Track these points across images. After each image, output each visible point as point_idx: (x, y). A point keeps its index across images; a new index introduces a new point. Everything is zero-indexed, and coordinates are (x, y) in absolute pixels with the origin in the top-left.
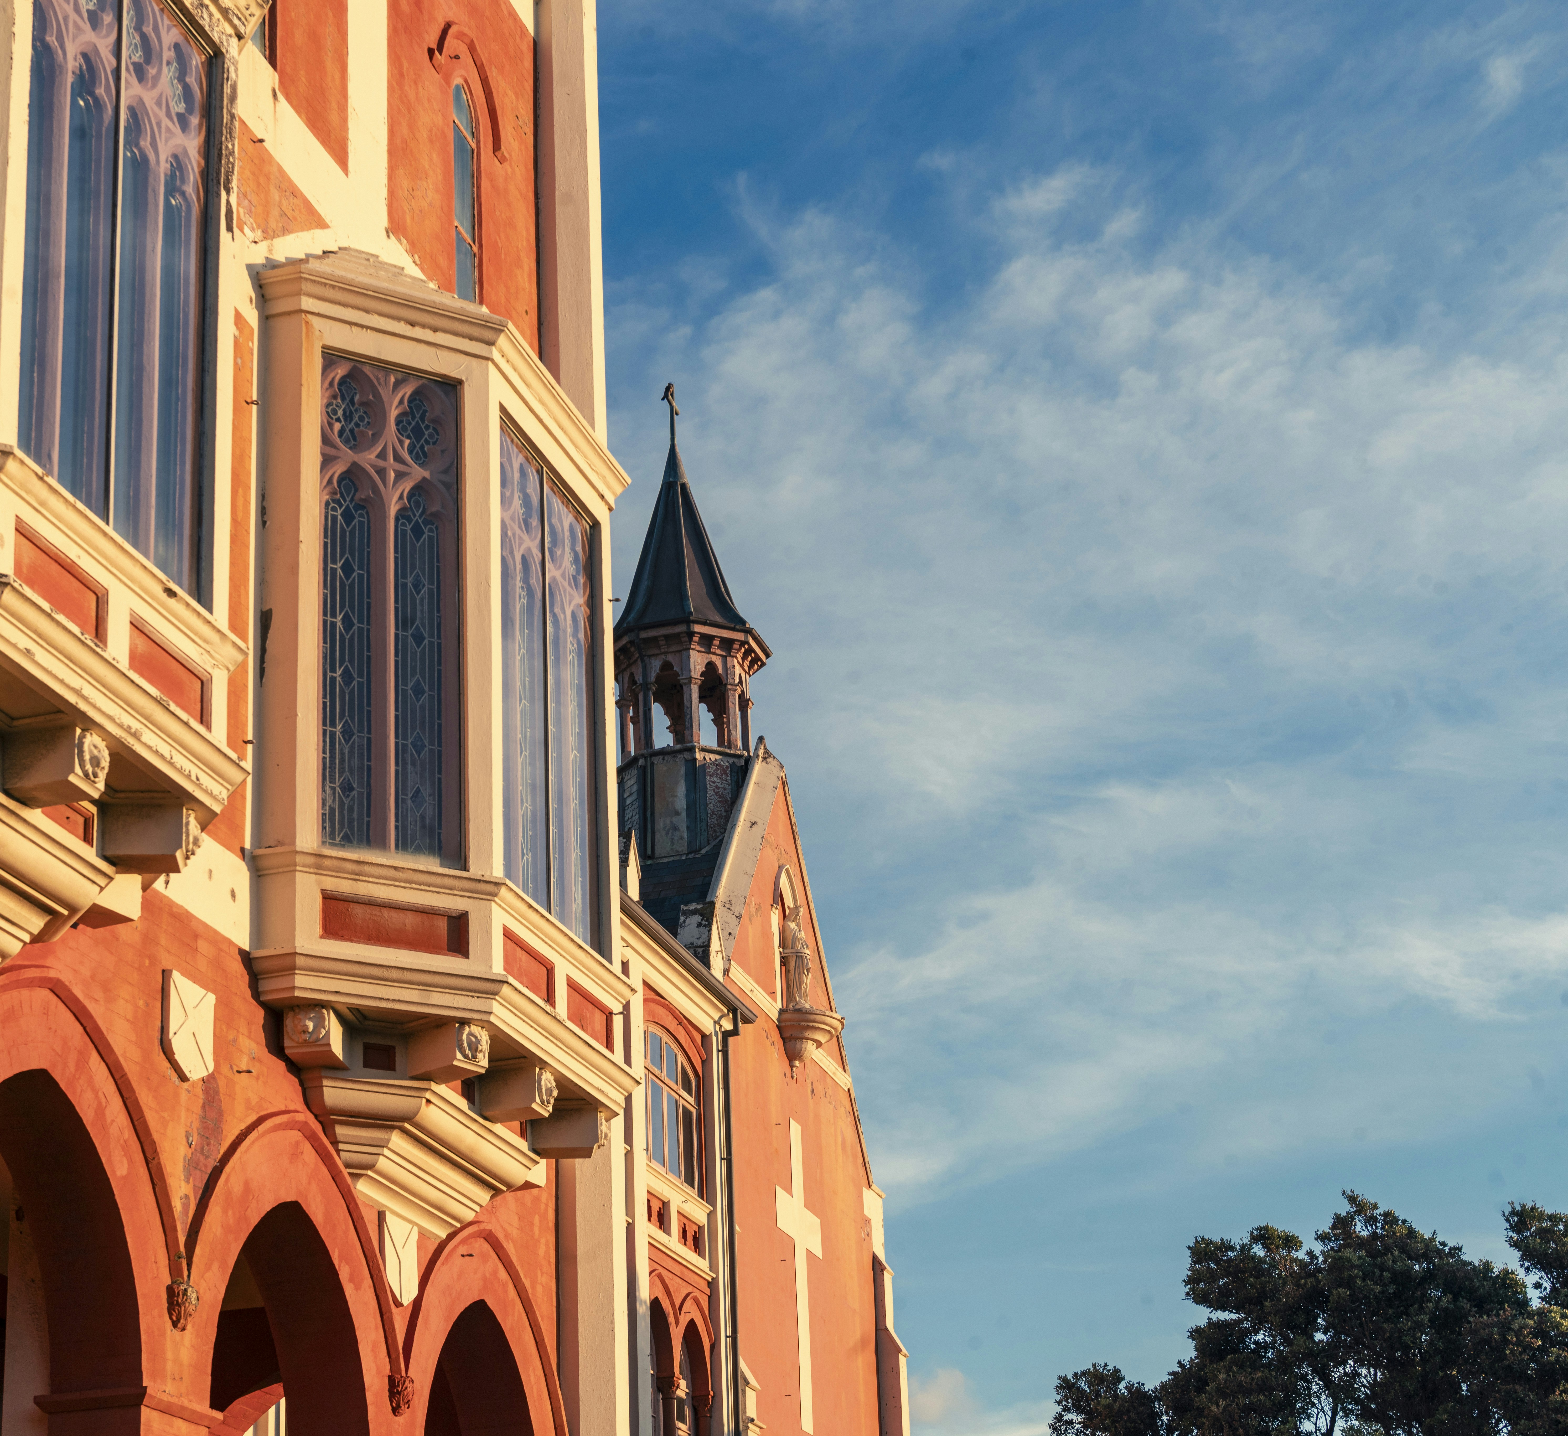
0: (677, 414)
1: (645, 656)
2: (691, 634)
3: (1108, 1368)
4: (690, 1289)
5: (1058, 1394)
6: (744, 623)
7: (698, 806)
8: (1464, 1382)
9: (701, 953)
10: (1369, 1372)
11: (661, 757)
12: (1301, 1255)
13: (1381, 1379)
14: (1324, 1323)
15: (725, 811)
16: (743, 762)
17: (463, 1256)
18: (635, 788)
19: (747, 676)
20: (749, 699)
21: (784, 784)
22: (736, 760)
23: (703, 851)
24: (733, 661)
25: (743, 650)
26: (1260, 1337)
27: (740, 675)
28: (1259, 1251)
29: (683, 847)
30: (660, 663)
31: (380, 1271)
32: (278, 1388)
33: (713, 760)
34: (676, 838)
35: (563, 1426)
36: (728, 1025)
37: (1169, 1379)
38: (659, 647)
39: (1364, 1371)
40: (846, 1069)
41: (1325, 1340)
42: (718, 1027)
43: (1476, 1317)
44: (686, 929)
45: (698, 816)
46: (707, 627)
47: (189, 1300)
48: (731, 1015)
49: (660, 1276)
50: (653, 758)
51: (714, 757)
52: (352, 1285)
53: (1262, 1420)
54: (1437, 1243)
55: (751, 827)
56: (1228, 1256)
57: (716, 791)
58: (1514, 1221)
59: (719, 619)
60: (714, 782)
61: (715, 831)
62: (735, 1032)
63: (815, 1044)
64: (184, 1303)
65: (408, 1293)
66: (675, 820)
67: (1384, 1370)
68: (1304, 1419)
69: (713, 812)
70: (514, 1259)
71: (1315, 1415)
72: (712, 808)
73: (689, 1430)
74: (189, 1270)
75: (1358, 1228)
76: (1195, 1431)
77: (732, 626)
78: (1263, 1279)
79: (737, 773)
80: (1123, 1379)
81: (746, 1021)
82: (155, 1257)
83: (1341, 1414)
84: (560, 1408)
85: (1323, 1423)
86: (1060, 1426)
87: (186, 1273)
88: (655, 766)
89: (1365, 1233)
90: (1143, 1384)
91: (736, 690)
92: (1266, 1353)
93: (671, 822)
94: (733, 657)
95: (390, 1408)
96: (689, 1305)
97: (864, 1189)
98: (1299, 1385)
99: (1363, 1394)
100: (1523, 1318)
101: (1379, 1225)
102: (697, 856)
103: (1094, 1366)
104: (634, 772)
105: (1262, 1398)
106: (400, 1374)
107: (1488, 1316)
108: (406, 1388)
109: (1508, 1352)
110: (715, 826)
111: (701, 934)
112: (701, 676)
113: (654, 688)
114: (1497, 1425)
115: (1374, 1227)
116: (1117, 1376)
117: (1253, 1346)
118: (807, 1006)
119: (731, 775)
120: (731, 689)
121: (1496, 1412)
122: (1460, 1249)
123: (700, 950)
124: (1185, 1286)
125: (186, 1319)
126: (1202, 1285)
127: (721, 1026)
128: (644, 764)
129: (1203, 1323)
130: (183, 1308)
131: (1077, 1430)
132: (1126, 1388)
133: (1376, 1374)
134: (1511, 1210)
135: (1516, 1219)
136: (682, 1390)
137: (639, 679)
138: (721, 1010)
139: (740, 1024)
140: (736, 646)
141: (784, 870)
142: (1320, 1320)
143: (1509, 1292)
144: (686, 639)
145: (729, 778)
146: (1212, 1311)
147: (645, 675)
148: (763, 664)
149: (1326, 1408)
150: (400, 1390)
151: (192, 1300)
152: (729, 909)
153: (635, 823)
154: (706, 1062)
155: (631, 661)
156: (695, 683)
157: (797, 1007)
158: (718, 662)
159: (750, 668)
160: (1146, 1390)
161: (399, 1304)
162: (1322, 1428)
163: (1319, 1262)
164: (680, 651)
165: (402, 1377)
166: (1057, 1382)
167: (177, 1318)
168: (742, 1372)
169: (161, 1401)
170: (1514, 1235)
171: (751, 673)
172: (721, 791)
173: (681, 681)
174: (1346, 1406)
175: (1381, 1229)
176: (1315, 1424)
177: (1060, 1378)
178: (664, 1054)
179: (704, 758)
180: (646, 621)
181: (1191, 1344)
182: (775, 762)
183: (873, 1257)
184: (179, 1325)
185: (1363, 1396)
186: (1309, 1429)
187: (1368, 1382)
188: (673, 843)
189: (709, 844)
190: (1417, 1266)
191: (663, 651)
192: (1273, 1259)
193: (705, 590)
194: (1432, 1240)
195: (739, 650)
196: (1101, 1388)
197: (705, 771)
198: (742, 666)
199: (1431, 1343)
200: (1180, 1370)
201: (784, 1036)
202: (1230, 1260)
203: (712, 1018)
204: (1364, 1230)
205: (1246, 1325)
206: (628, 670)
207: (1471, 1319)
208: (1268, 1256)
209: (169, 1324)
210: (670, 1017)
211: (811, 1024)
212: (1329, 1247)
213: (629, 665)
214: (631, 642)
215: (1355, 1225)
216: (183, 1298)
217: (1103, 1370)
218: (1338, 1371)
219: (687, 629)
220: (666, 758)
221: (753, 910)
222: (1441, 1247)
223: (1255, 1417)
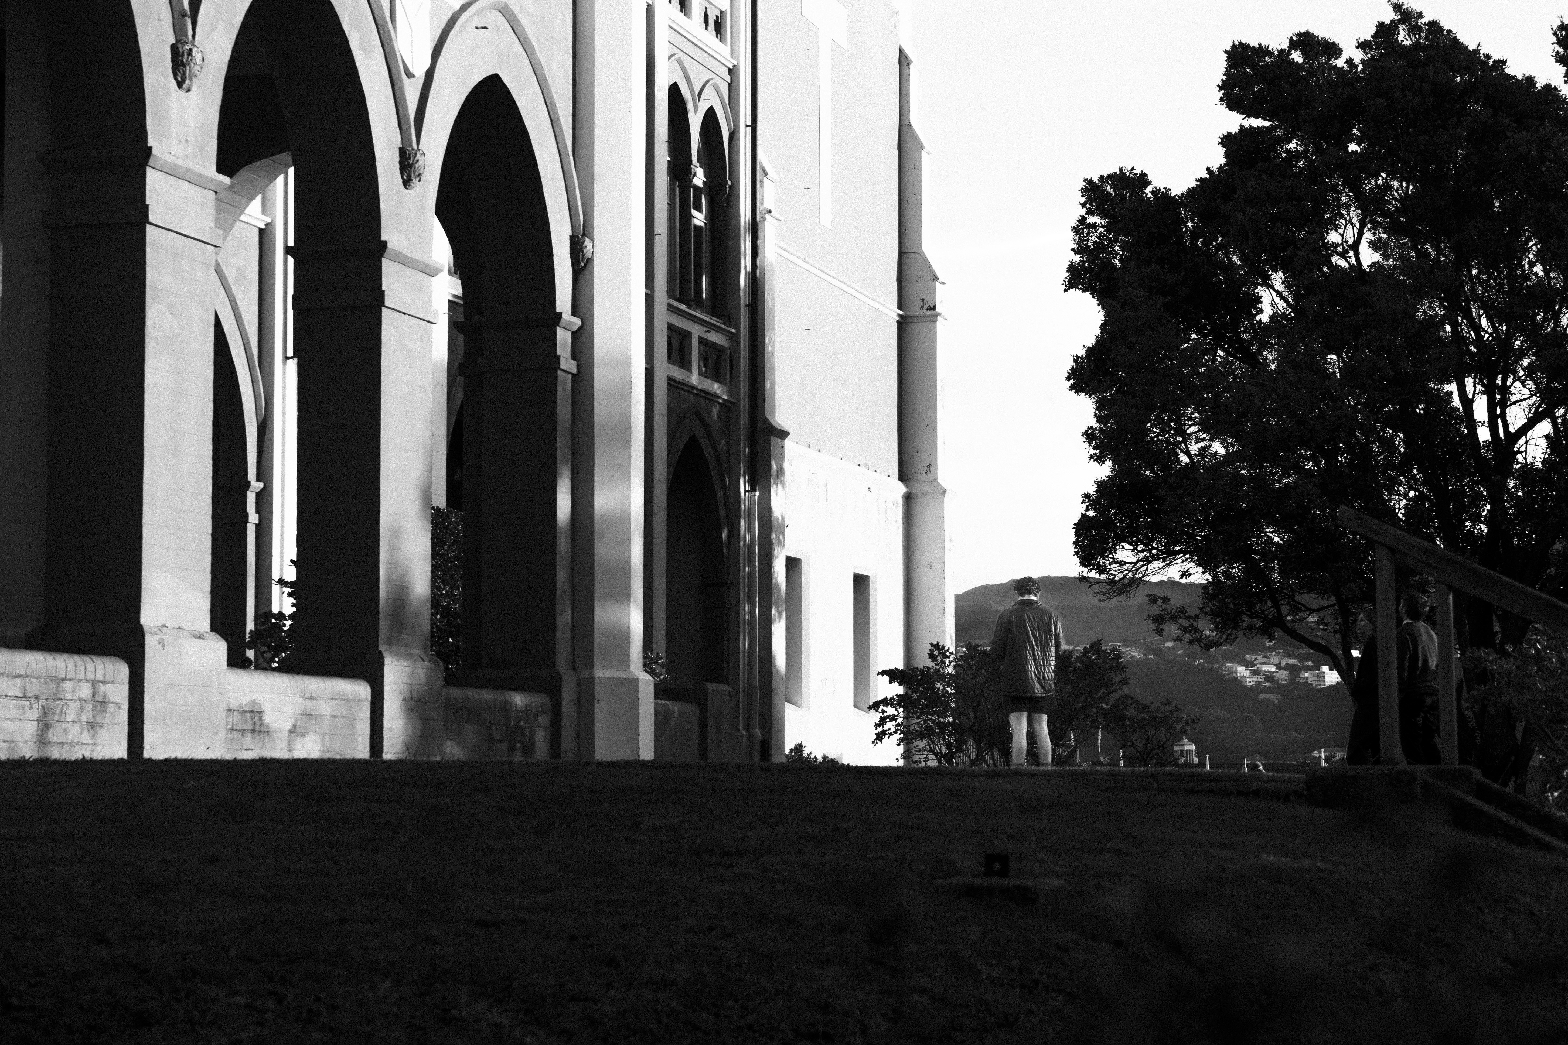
3: (1135, 172)
4: (710, 75)
5: (1082, 196)
8: (1498, 198)
10: (1401, 185)
12: (1340, 63)
13: (1412, 192)
14: (1359, 134)
17: (477, 28)
26: (1292, 146)
28: (1297, 57)
31: (391, 39)
32: (286, 157)
35: (577, 206)
37: (1197, 185)
39: (1396, 184)
41: (1359, 151)
43: (1515, 132)
47: (194, 61)
49: (679, 62)
52: (362, 52)
53: (1289, 230)
54: (1481, 55)
56: (1265, 61)
58: (1562, 35)
64: (189, 63)
65: (419, 65)
67: (1416, 184)
68: (1331, 230)
70: (531, 35)
71: (1343, 227)
73: (705, 219)
74: (194, 29)
75: (1401, 37)
76: (1220, 239)
78: (1300, 86)
80: (1150, 183)
82: (159, 14)
83: (1369, 226)
84: (575, 188)
85: (1350, 235)
86: (1083, 229)
87: (190, 32)
89: (1407, 43)
90: (1170, 190)
92: (1297, 162)
95: (401, 181)
96: (708, 92)
98: (1329, 196)
99: (1393, 207)
100: (1563, 134)
101: (1423, 35)
103: (1121, 169)
105: (1290, 207)
106: (412, 146)
107: (1528, 131)
108: (418, 161)
109: (1544, 169)
114: (1527, 243)
115: (1417, 36)
116: (1143, 180)
117: (1284, 155)
121: (1527, 230)
122: (1504, 62)
124: (1220, 91)
125: (191, 80)
126: (1236, 90)
129: (1234, 129)
130: (188, 68)
131: (1100, 233)
132: (1152, 192)
133: (1408, 187)
134: (1559, 24)
135: (1564, 33)
136: (699, 178)
142: (1354, 131)
143: (1551, 108)
146: (1245, 118)
149: (1355, 220)
150: (411, 162)
151: (197, 60)
160: (1173, 195)
161: (410, 75)
162: (1349, 240)
163: (1359, 70)
165: (413, 149)
166: (1082, 184)
167: (182, 78)
168: (761, 163)
169: (166, 162)
170: (1561, 50)
174: (1375, 218)
175: (1425, 39)
176: (1342, 236)
177: (1085, 180)
181: (1221, 150)
183: (900, 50)
184: (185, 86)
185: (1393, 209)
186: (1335, 241)
187: (1399, 195)
190: (1459, 78)
192: (1311, 66)
194: (1477, 51)
196: (1127, 192)
199: (1466, 157)
200: (1208, 176)
202: (1267, 65)
204: (1407, 40)
205: (1279, 133)
207: (1509, 134)
208: (1306, 63)
209: (174, 84)
212: (1369, 56)
215: (1398, 33)
216: (188, 58)
217: (1130, 173)
218: (1370, 184)
222: (1484, 59)
223: (1282, 227)
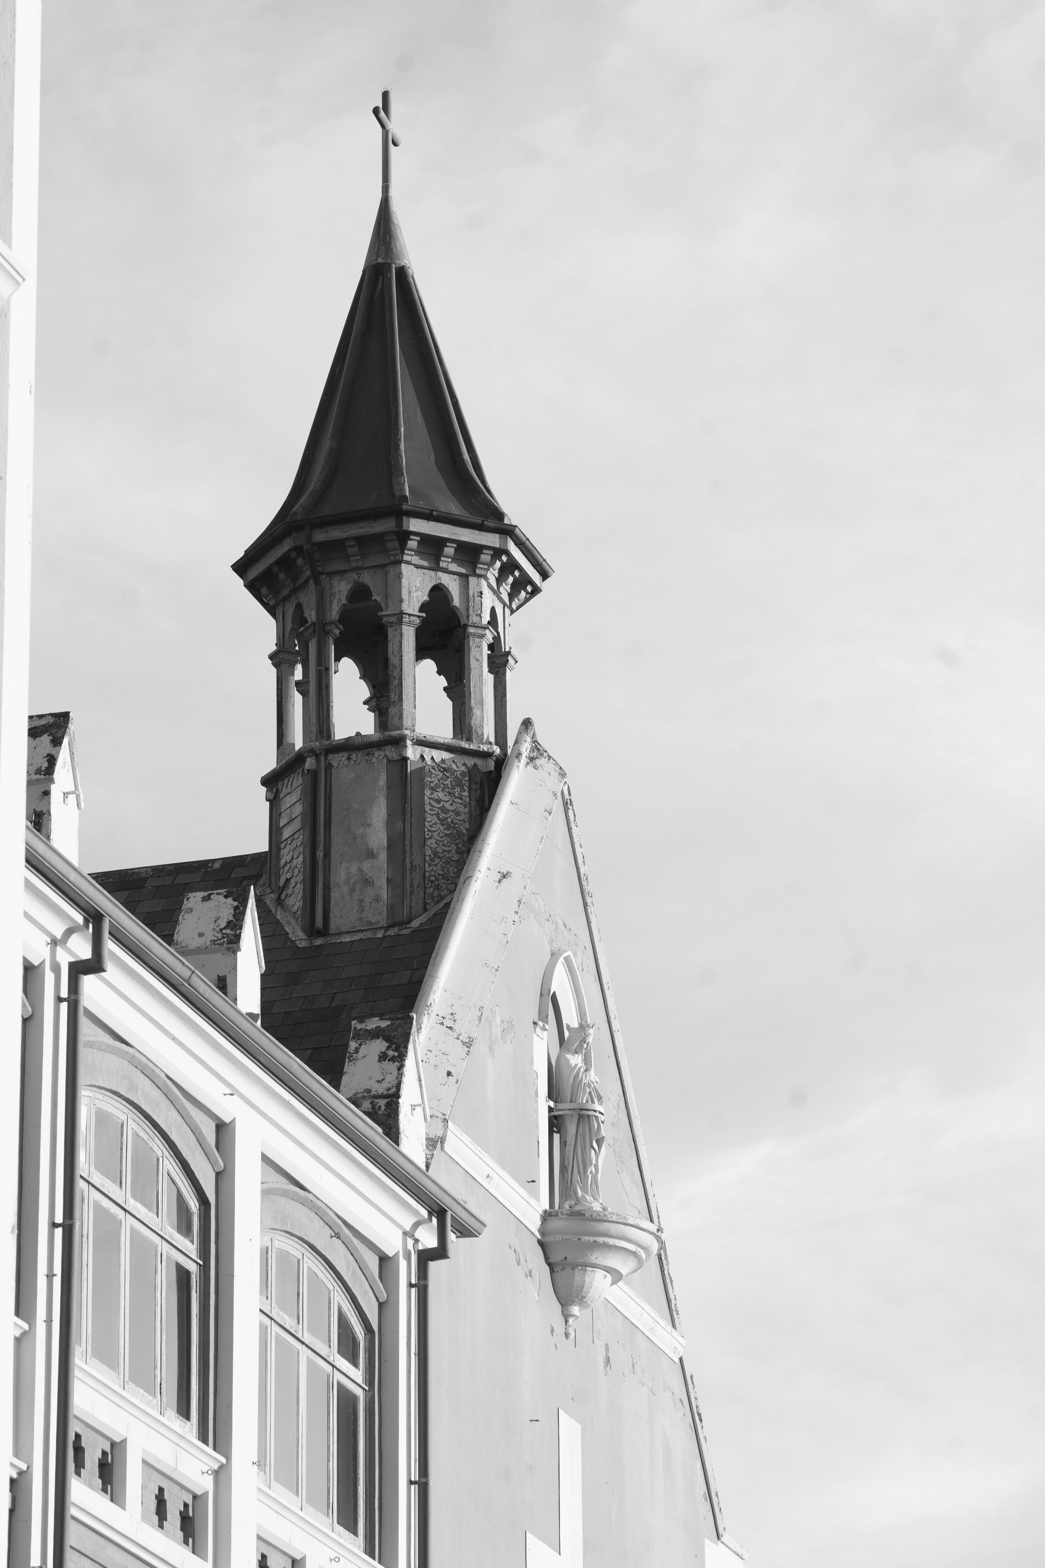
0: (395, 144)
1: (322, 573)
2: (404, 536)
6: (499, 515)
7: (407, 843)
9: (383, 1108)
11: (346, 755)
15: (457, 852)
16: (491, 765)
18: (298, 809)
19: (507, 611)
20: (509, 653)
21: (567, 805)
22: (479, 762)
23: (415, 924)
24: (479, 585)
25: (498, 564)
27: (493, 610)
29: (380, 916)
30: (349, 587)
33: (438, 760)
34: (367, 900)
36: (428, 1239)
38: (347, 559)
40: (677, 1321)
42: (410, 1242)
44: (358, 1063)
45: (408, 860)
46: (432, 523)
48: (435, 1220)
50: (330, 756)
51: (439, 755)
55: (499, 881)
57: (442, 815)
59: (455, 509)
60: (438, 801)
61: (438, 887)
62: (440, 1252)
63: (609, 1275)
66: (367, 866)
69: (436, 854)
72: (434, 846)
77: (478, 521)
79: (482, 784)
81: (464, 1232)
88: (334, 771)
91: (482, 636)
93: (360, 870)
94: (480, 576)
97: (707, 1541)
102: (403, 932)
104: (297, 781)
110: (437, 880)
111: (384, 1073)
112: (421, 610)
113: (337, 632)
118: (597, 1207)
119: (470, 788)
120: (474, 635)
123: (382, 1103)
127: (417, 1241)
128: (314, 767)
137: (311, 615)
138: (416, 1213)
139: (452, 1236)
140: (485, 557)
141: (561, 959)
144: (396, 544)
145: (466, 794)
147: (321, 609)
148: (536, 591)
152: (450, 1028)
153: (296, 871)
154: (386, 1307)
155: (299, 583)
156: (410, 623)
157: (578, 1208)
158: (452, 585)
159: (511, 596)
164: (384, 566)
171: (514, 606)
172: (451, 817)
173: (385, 619)
178: (305, 1289)
179: (422, 757)
180: (326, 511)
182: (550, 767)
188: (362, 909)
189: (425, 910)
191: (354, 565)
193: (433, 457)
195: (491, 564)
197: (422, 780)
198: (497, 593)
201: (552, 1260)
203: (399, 1226)
206: (293, 598)
210: (318, 1223)
211: (601, 1240)
213: (295, 591)
214: (298, 549)
219: (397, 526)
220: (354, 756)
221: (497, 1031)
